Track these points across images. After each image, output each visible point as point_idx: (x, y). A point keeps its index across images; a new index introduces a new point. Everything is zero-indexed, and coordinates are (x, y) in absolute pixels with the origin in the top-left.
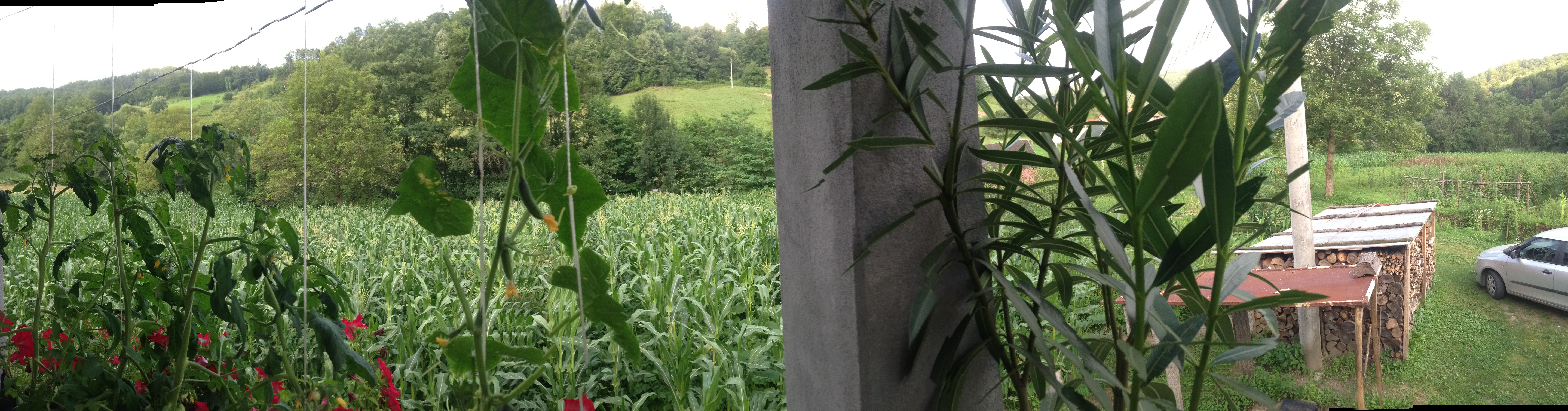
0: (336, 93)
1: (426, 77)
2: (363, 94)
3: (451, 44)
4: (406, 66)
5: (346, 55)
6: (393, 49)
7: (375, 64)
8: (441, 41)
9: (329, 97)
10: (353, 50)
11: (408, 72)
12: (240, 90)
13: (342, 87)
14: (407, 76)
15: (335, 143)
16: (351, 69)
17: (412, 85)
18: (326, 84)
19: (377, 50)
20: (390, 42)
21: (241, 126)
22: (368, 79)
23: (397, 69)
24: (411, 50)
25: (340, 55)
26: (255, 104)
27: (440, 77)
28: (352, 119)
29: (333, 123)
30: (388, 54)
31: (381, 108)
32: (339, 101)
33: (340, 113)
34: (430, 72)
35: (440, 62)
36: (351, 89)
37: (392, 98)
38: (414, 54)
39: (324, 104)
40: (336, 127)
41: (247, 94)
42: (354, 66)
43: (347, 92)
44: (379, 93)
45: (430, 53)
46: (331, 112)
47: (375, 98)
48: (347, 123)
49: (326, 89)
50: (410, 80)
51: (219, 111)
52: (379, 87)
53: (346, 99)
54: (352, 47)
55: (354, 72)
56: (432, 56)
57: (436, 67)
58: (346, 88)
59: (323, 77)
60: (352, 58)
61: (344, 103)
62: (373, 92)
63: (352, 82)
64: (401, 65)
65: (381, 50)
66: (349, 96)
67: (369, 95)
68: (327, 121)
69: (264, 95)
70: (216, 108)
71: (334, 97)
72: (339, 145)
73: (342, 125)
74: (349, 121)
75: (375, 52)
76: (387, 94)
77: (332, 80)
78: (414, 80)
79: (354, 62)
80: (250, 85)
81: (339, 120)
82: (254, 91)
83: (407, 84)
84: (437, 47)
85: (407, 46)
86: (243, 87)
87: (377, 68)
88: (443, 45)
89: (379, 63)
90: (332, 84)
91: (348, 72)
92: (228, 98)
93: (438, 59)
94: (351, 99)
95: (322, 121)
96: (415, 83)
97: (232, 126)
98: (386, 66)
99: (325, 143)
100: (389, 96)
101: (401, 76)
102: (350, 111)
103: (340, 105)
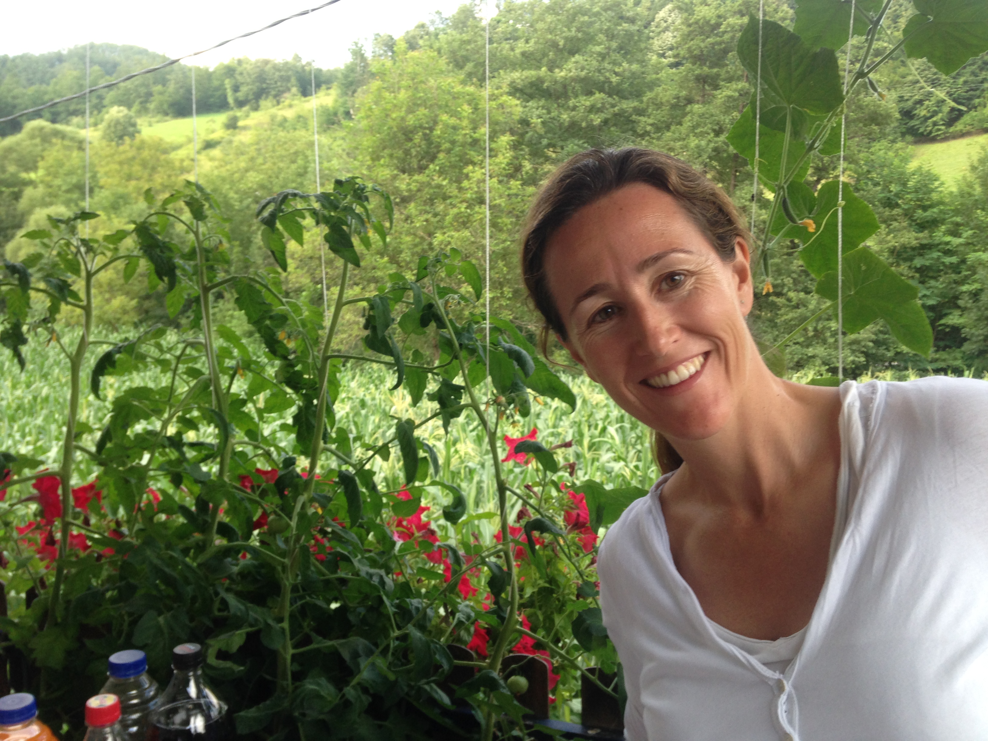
0: (431, 129)
1: (628, 105)
2: (493, 136)
3: (688, 37)
4: (584, 81)
5: (453, 53)
6: (555, 45)
7: (516, 75)
8: (666, 29)
9: (417, 138)
10: (469, 42)
11: (590, 93)
12: (256, 108)
13: (444, 117)
14: (585, 102)
15: (431, 234)
16: (463, 83)
17: (597, 120)
18: (410, 111)
19: (521, 46)
20: (550, 31)
21: (262, 187)
22: (502, 106)
23: (565, 86)
24: (598, 49)
25: (439, 51)
26: (294, 141)
27: (659, 106)
28: (465, 184)
29: (427, 193)
30: (545, 55)
31: (527, 166)
32: (438, 146)
33: (442, 172)
34: (638, 95)
35: (663, 75)
36: (465, 123)
37: (549, 145)
38: (603, 56)
39: (407, 152)
40: (431, 201)
41: (273, 118)
42: (470, 75)
43: (455, 128)
44: (522, 135)
45: (639, 56)
46: (421, 169)
47: (515, 146)
48: (455, 192)
49: (411, 120)
50: (592, 109)
51: (216, 152)
52: (525, 122)
53: (453, 142)
54: (465, 37)
55: (471, 89)
56: (642, 62)
57: (652, 85)
58: (453, 121)
59: (403, 95)
60: (466, 59)
61: (448, 151)
62: (512, 133)
63: (467, 109)
64: (573, 79)
65: (531, 47)
66: (459, 138)
67: (505, 139)
68: (414, 187)
69: (314, 124)
70: (209, 145)
71: (427, 138)
72: (439, 238)
73: (445, 198)
74: (460, 189)
75: (518, 51)
76: (541, 137)
77: (424, 104)
78: (600, 110)
79: (469, 66)
80: (278, 98)
81: (439, 186)
82: (289, 114)
83: (585, 118)
84: (656, 43)
85: (590, 39)
86: (263, 103)
87: (520, 84)
88: (669, 38)
89: (526, 73)
90: (422, 112)
91: (458, 88)
92: (232, 125)
93: (658, 69)
94: (463, 145)
95: (403, 187)
96: (603, 116)
97: (242, 186)
98: (541, 80)
99: (408, 234)
100: (545, 142)
101: (571, 103)
102: (461, 169)
103: (441, 156)
